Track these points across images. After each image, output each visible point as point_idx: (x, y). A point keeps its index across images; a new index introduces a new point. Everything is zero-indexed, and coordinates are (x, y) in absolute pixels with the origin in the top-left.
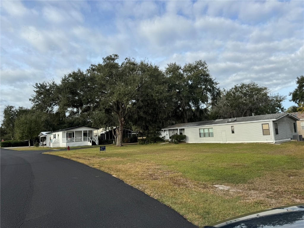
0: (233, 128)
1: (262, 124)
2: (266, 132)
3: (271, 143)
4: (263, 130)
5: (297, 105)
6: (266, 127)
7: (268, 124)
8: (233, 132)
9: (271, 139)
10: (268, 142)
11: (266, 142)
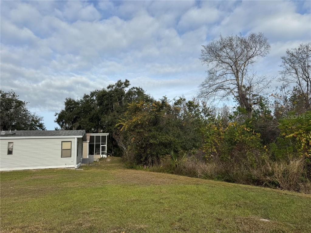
0: (11, 145)
1: (62, 142)
2: (65, 153)
3: (71, 169)
4: (62, 150)
5: (60, 127)
6: (66, 146)
7: (71, 142)
8: (10, 152)
9: (72, 163)
10: (67, 166)
11: (63, 166)
